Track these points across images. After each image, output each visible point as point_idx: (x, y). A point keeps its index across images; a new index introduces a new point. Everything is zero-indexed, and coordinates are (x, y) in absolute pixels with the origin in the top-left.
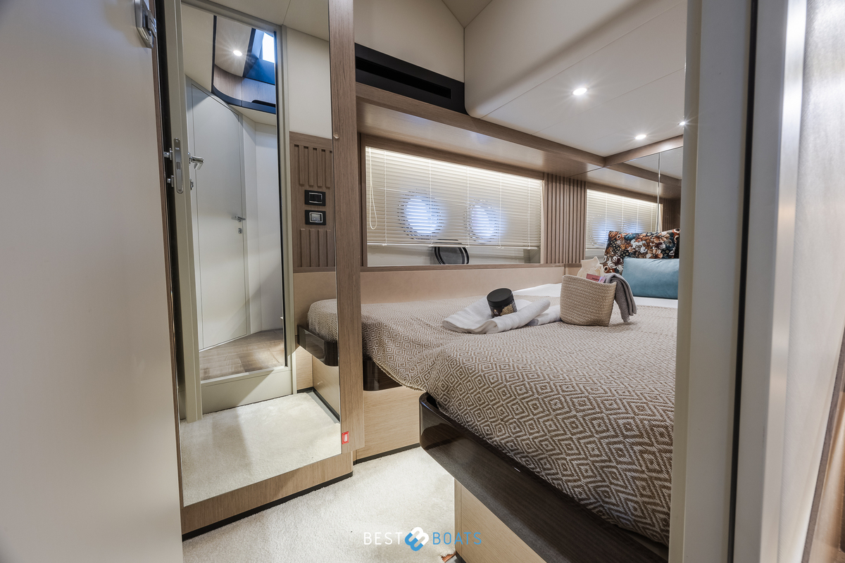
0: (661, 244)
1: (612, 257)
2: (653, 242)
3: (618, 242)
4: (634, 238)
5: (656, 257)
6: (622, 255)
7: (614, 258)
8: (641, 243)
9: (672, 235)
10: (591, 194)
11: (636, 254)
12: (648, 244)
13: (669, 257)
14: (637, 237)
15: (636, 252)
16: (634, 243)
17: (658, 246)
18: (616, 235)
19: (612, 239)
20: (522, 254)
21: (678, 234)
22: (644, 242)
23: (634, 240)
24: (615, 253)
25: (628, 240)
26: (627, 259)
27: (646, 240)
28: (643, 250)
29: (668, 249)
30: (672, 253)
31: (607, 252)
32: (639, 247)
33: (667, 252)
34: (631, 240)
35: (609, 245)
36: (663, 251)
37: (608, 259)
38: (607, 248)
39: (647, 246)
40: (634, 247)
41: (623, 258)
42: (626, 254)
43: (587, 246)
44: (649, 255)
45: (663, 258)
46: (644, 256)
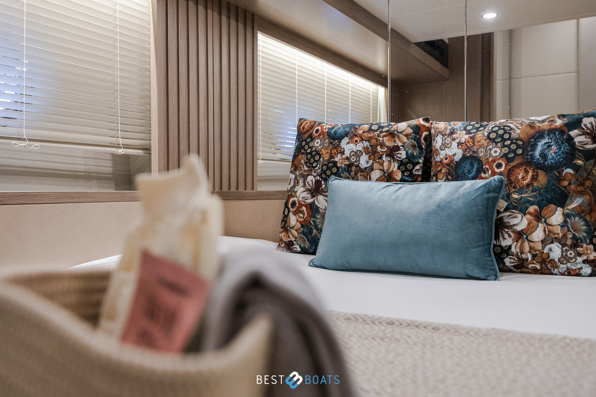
0: (397, 148)
1: (305, 177)
2: (382, 145)
3: (317, 143)
4: (346, 134)
5: (388, 177)
6: (324, 172)
7: (310, 178)
8: (360, 147)
9: (417, 129)
10: (266, 44)
11: (352, 171)
12: (374, 147)
13: (413, 179)
14: (351, 133)
15: (350, 166)
16: (348, 147)
17: (392, 152)
18: (312, 127)
19: (305, 135)
20: (107, 167)
21: (429, 129)
22: (366, 144)
23: (345, 141)
24: (311, 168)
25: (335, 138)
26: (336, 183)
27: (369, 140)
28: (364, 162)
29: (411, 159)
30: (418, 170)
31: (295, 167)
32: (357, 154)
33: (410, 166)
34: (341, 138)
35: (299, 149)
36: (402, 164)
37: (296, 183)
38: (295, 157)
39: (372, 152)
40: (347, 154)
41: (326, 180)
42: (331, 170)
43: (260, 154)
44: (376, 174)
45: (403, 180)
46: (365, 174)
